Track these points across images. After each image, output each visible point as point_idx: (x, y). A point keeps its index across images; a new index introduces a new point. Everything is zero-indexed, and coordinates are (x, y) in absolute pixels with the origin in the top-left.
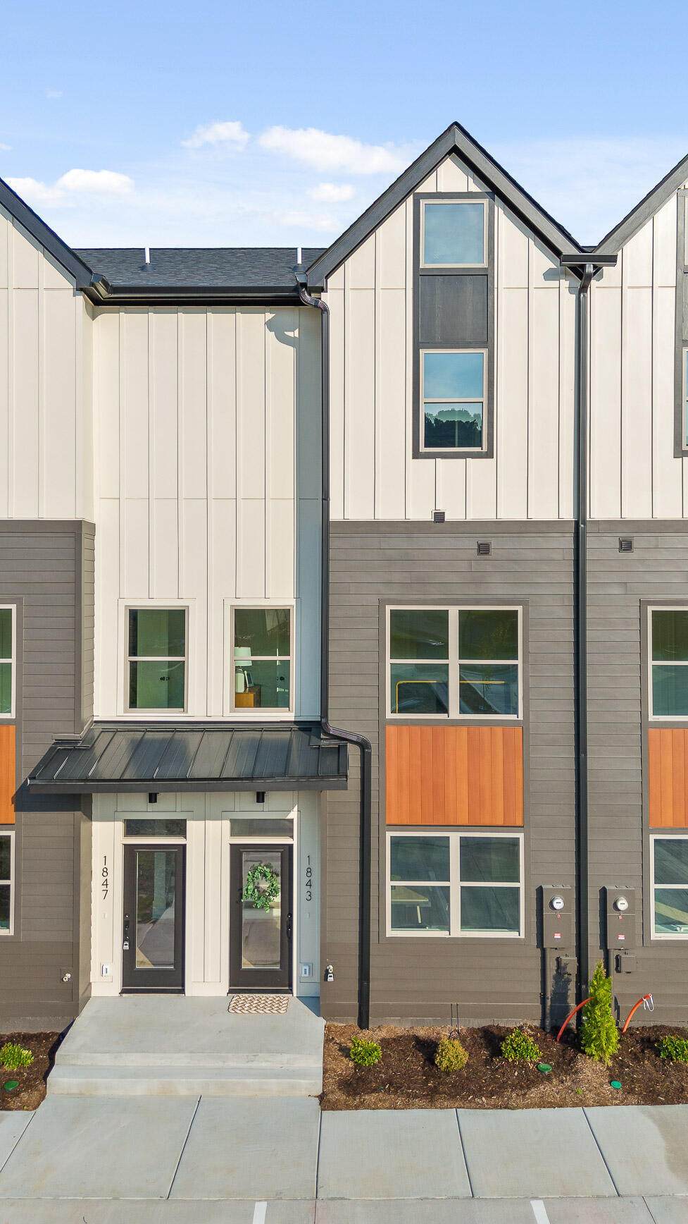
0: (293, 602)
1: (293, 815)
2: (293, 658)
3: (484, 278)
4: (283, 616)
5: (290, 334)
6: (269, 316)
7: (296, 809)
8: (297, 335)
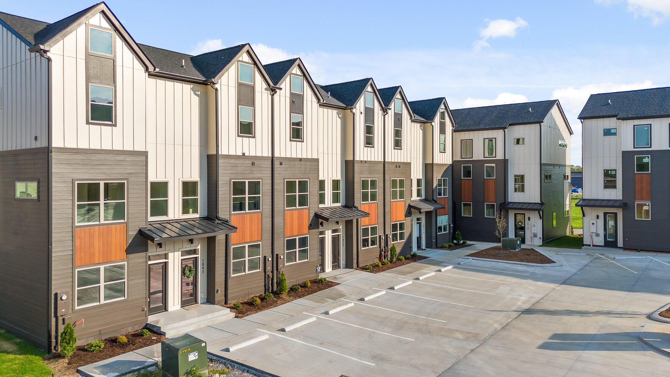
0: (199, 179)
1: (199, 247)
2: (199, 197)
3: (253, 88)
4: (195, 184)
5: (197, 93)
6: (192, 86)
7: (200, 245)
8: (199, 94)
